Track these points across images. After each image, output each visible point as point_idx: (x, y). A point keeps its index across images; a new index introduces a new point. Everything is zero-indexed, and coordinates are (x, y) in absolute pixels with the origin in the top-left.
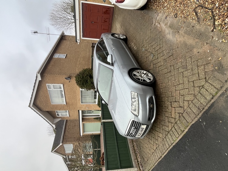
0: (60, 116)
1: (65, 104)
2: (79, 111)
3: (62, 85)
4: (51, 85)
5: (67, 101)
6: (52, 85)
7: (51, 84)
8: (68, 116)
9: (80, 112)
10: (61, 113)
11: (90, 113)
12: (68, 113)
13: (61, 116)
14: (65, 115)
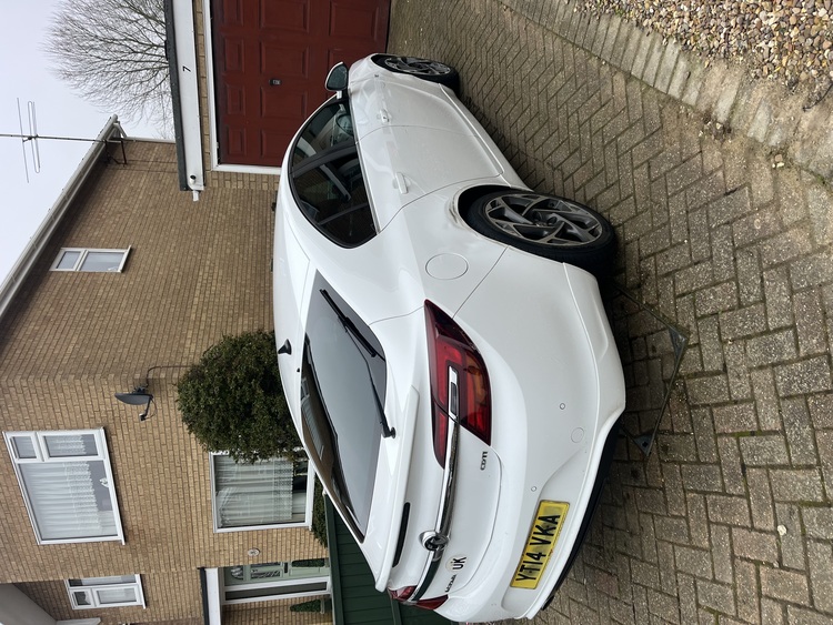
0: (94, 603)
1: (120, 537)
2: (203, 571)
3: (99, 436)
4: (36, 439)
5: (133, 521)
6: (41, 434)
7: (31, 434)
8: (140, 601)
9: (213, 576)
10: (95, 590)
11: (268, 575)
12: (137, 588)
13: (99, 606)
14: (122, 596)
